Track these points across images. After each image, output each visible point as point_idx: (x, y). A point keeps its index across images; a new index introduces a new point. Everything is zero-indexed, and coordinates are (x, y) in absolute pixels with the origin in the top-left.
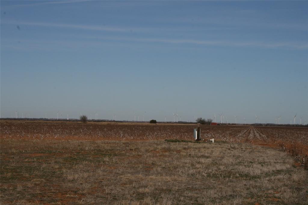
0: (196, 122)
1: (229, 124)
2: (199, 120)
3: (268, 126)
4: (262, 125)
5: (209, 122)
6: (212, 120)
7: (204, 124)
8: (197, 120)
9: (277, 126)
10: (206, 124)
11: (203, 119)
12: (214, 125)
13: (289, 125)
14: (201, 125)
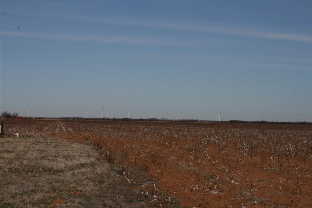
0: (1, 115)
1: (36, 118)
2: (4, 114)
3: (75, 120)
4: (70, 119)
5: (15, 116)
6: (18, 114)
9: (84, 119)
10: (11, 118)
11: (8, 112)
12: (19, 119)
13: (96, 118)
14: (6, 119)
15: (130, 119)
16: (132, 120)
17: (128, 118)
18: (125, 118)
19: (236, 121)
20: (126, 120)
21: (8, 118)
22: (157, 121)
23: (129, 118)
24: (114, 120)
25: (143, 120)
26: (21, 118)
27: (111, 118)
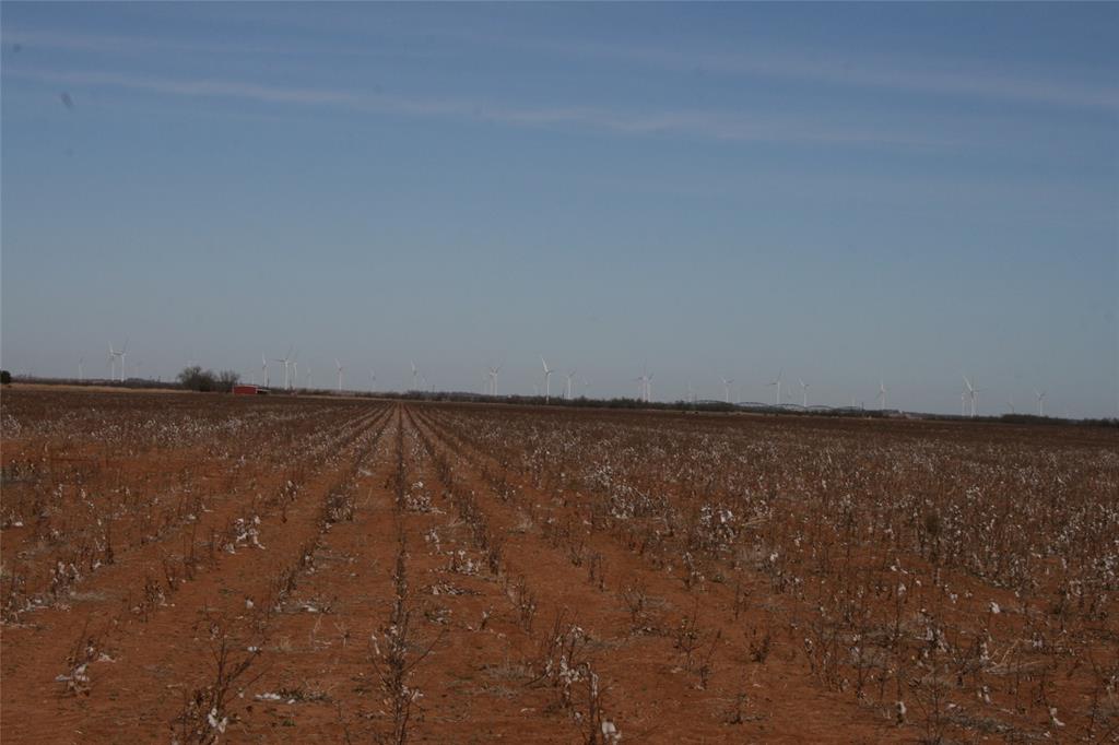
0: (179, 381)
1: (304, 392)
2: (190, 376)
3: (444, 402)
4: (423, 399)
5: (226, 383)
6: (239, 376)
7: (209, 391)
8: (181, 376)
9: (475, 401)
10: (214, 390)
11: (203, 371)
12: (244, 395)
13: (518, 397)
14: (195, 392)
15: (639, 401)
16: (647, 405)
17: (632, 400)
18: (619, 397)
19: (1025, 416)
20: (622, 407)
21: (202, 390)
22: (735, 413)
23: (636, 400)
24: (582, 403)
25: (688, 407)
26: (249, 390)
27: (569, 397)
